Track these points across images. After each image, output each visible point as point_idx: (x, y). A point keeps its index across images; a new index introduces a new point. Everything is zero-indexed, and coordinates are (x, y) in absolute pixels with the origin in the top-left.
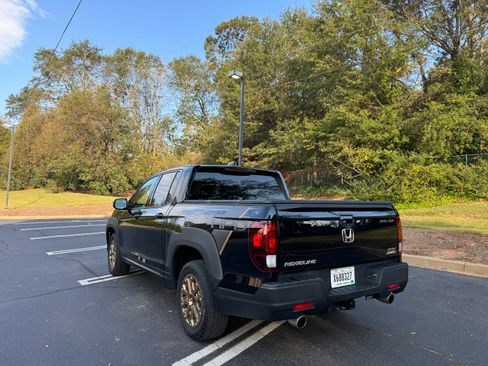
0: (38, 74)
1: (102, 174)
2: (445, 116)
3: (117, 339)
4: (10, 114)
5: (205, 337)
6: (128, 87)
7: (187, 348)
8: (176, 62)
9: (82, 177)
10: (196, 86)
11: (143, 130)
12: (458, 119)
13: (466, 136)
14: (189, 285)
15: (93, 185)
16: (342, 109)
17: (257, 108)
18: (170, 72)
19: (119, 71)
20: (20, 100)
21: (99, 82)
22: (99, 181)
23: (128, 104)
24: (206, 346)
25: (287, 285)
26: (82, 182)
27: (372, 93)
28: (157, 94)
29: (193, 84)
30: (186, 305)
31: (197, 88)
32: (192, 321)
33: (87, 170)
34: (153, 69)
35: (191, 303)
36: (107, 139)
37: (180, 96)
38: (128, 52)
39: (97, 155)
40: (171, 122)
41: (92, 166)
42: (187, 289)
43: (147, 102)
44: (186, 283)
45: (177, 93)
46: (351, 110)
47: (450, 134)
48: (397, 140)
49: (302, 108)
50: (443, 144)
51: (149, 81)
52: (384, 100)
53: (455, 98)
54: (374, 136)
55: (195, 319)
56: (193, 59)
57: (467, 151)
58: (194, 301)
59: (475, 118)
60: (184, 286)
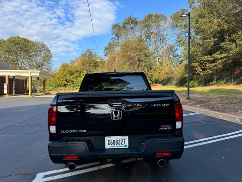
0: (114, 36)
4: (105, 55)
8: (174, 14)
18: (171, 21)
19: (146, 26)
20: (108, 48)
34: (162, 21)
38: (150, 16)
40: (174, 47)
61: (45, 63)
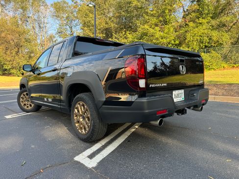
1: (17, 65)
2: (196, 29)
3: (33, 146)
5: (93, 139)
6: (29, 17)
7: (82, 147)
8: (55, 4)
9: (5, 67)
10: (67, 17)
11: (39, 41)
12: (202, 31)
13: (206, 39)
14: (79, 109)
15: (12, 71)
16: (146, 26)
17: (102, 26)
18: (52, 9)
19: (22, 8)
21: (11, 14)
22: (16, 69)
23: (30, 27)
24: (94, 145)
25: (153, 99)
26: (6, 70)
27: (161, 18)
28: (45, 22)
29: (65, 16)
30: (78, 122)
31: (67, 18)
32: (83, 130)
33: (8, 63)
34: (42, 7)
35: (81, 120)
36: (18, 46)
37: (58, 22)
39: (13, 55)
40: (54, 37)
41: (10, 61)
42: (78, 111)
43: (40, 26)
44: (77, 108)
45: (57, 21)
46: (151, 27)
47: (198, 38)
48: (173, 42)
49: (125, 28)
50: (195, 44)
51: (40, 14)
52: (166, 22)
53: (201, 20)
54: (162, 40)
55: (85, 129)
56: (65, 2)
57: (206, 47)
58: (84, 118)
59: (210, 30)
60: (76, 110)
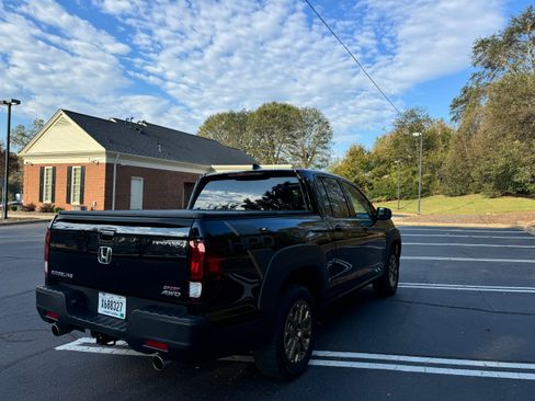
4: (455, 119)
26: (518, 184)
33: (522, 169)
61: (319, 149)
